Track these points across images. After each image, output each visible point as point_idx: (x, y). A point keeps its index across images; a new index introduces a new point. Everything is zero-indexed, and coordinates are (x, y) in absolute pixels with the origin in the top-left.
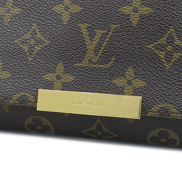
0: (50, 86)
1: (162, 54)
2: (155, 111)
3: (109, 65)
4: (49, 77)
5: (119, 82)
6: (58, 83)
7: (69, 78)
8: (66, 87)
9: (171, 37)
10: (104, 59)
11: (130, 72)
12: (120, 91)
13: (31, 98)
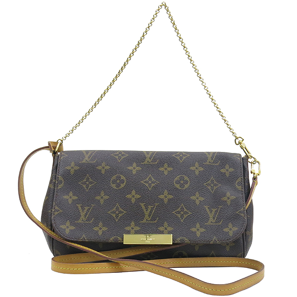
0: (128, 232)
1: (179, 216)
2: (178, 240)
3: (156, 221)
4: (128, 228)
5: (161, 229)
6: (133, 231)
7: (138, 228)
8: (137, 232)
9: (182, 208)
10: (153, 219)
11: (166, 224)
12: (162, 233)
13: (120, 238)
